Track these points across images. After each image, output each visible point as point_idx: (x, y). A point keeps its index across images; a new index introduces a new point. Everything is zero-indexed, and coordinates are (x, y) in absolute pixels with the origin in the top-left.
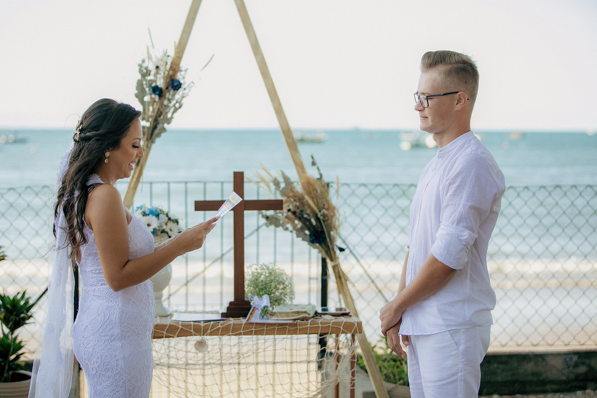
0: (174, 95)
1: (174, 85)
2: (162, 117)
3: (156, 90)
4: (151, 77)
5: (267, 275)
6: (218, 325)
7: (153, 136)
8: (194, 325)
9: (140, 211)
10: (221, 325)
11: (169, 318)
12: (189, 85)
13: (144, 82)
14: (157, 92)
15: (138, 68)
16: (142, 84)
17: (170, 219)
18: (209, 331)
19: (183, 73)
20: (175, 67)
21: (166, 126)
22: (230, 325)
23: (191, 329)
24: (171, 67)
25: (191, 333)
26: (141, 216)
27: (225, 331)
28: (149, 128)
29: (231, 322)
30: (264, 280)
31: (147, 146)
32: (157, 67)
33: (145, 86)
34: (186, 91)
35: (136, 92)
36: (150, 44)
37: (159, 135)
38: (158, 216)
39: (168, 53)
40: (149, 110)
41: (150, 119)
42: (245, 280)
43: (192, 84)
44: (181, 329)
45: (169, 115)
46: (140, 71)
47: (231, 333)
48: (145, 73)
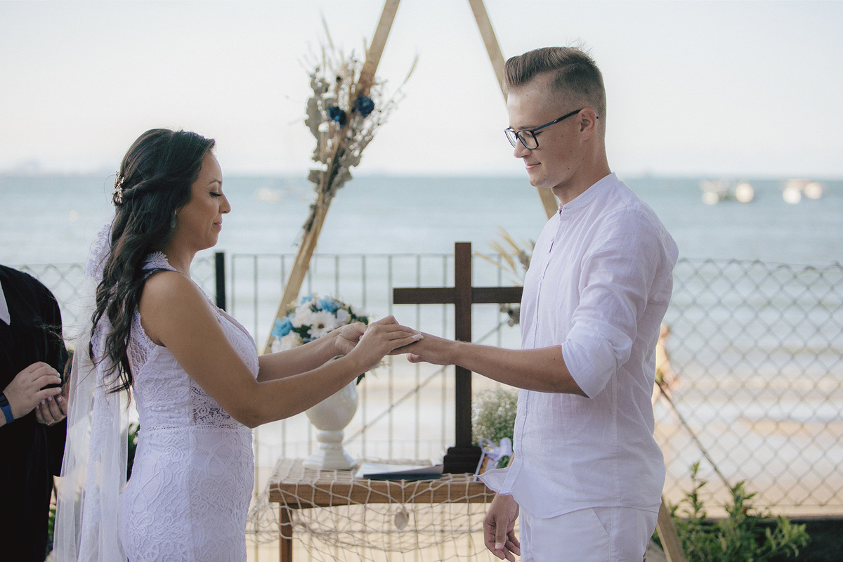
0: (361, 123)
1: (363, 106)
2: (344, 157)
3: (335, 113)
4: (329, 95)
5: (508, 406)
6: (428, 487)
7: (333, 186)
8: (390, 486)
9: (308, 304)
10: (433, 487)
11: (352, 472)
12: (387, 105)
13: (319, 102)
14: (337, 118)
15: (308, 80)
16: (316, 105)
17: (354, 317)
18: (413, 496)
19: (378, 88)
20: (367, 79)
21: (352, 169)
22: (446, 486)
23: (387, 493)
24: (361, 79)
25: (387, 498)
26: (309, 311)
27: (441, 496)
28: (325, 173)
29: (447, 482)
30: (503, 414)
31: (323, 202)
32: (339, 79)
33: (320, 108)
34: (383, 115)
35: (307, 117)
36: (326, 42)
37: (340, 184)
38: (335, 311)
39: (356, 57)
40: (326, 144)
41: (329, 160)
42: (473, 414)
43: (391, 104)
44: (372, 492)
45: (356, 153)
46: (313, 84)
47: (449, 500)
48: (320, 88)
